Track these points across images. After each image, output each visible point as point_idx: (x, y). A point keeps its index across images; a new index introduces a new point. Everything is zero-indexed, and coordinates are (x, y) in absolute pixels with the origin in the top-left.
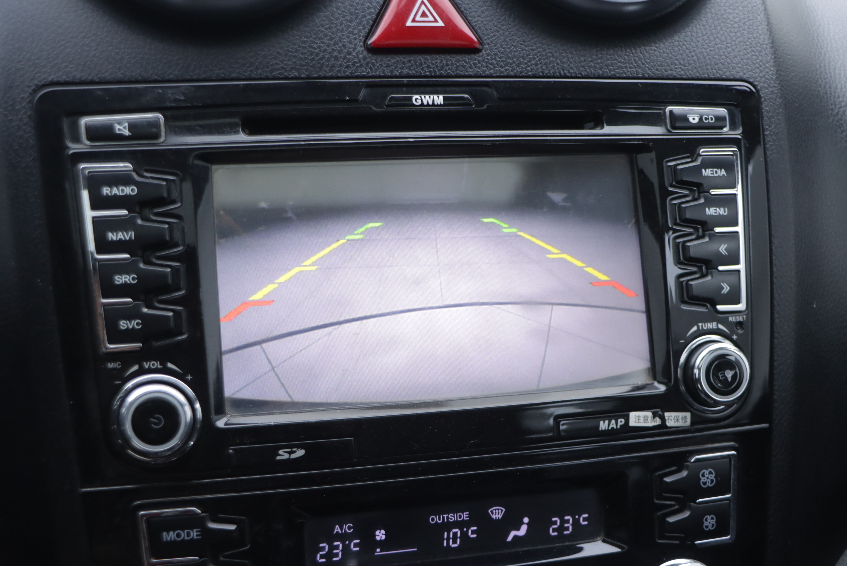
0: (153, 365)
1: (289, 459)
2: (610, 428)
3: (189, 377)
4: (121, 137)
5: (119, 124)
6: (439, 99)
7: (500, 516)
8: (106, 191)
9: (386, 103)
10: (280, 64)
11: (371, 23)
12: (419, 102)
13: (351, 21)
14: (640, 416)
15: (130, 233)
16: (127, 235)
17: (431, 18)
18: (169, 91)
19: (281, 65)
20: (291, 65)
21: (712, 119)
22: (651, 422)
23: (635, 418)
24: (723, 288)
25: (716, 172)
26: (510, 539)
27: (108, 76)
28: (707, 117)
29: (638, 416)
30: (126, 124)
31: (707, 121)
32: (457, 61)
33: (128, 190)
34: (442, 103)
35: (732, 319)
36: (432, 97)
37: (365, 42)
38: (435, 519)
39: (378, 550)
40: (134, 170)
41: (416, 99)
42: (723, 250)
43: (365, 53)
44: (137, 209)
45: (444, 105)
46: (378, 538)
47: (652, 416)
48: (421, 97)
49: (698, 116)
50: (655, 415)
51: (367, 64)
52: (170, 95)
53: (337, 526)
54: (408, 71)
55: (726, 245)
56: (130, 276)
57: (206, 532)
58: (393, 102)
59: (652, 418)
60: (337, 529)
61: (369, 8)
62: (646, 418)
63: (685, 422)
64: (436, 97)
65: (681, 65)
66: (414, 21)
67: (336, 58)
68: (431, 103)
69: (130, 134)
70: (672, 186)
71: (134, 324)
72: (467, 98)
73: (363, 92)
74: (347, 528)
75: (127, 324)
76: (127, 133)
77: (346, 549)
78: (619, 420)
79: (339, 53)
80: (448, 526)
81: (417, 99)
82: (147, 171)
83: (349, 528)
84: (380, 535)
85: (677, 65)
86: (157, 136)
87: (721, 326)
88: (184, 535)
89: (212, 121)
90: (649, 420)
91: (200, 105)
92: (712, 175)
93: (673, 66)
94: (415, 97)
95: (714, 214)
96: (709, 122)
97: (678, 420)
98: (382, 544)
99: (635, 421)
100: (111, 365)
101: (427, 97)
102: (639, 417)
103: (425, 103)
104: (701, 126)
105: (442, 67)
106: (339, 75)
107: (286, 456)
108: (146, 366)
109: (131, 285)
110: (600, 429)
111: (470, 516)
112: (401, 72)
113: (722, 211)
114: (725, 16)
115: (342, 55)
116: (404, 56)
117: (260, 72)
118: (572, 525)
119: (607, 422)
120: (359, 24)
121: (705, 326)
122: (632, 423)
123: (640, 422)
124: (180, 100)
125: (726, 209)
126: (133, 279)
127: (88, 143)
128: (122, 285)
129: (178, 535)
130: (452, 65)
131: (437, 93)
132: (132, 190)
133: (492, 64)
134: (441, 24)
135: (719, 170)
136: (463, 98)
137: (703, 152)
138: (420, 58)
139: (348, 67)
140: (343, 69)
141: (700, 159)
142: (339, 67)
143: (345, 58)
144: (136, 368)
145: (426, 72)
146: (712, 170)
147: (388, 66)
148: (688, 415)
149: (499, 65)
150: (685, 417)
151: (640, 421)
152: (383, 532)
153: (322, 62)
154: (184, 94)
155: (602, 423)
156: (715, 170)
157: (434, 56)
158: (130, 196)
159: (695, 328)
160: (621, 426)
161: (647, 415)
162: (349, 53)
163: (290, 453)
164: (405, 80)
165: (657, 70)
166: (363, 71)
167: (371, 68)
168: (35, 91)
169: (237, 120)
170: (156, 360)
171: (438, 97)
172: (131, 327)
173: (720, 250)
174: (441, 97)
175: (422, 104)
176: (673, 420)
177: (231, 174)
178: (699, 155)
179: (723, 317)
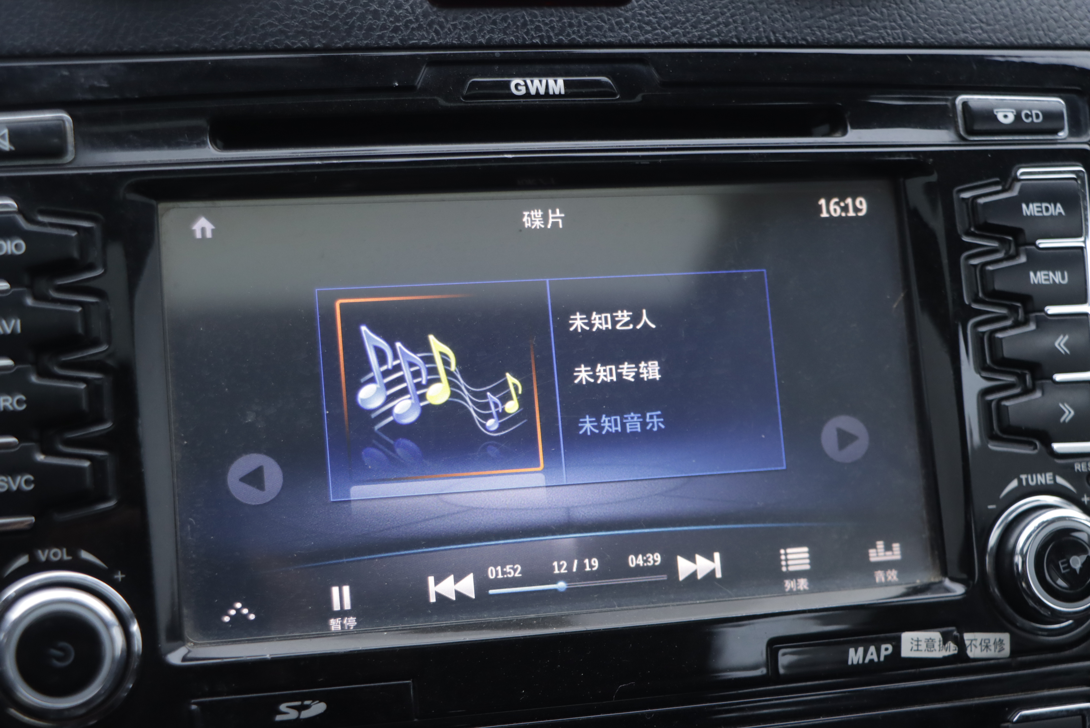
0: (55, 555)
1: (298, 719)
2: (867, 661)
3: (119, 576)
9: (465, 92)
10: (276, 26)
12: (523, 91)
14: (920, 639)
15: (13, 322)
16: (9, 325)
18: (82, 73)
19: (280, 27)
20: (297, 26)
21: (1037, 116)
22: (939, 650)
23: (912, 643)
24: (1063, 412)
25: (1047, 209)
28: (1029, 113)
29: (916, 639)
30: (6, 131)
31: (1029, 120)
32: (589, 19)
33: (10, 247)
34: (563, 92)
35: (1081, 468)
36: (544, 81)
40: (20, 211)
41: (517, 85)
42: (1062, 345)
44: (26, 279)
45: (566, 95)
47: (941, 639)
48: (525, 82)
49: (1013, 112)
50: (946, 638)
51: (430, 24)
52: (83, 80)
54: (501, 36)
55: (1067, 337)
56: (13, 397)
58: (477, 91)
59: (941, 643)
62: (930, 643)
63: (1000, 651)
64: (551, 81)
65: (982, 22)
67: (376, 14)
68: (542, 91)
69: (13, 148)
70: (969, 234)
71: (21, 482)
72: (606, 83)
73: (424, 74)
75: (8, 483)
76: (6, 146)
78: (883, 647)
79: (380, 7)
82: (44, 213)
85: (976, 23)
86: (60, 152)
87: (1060, 480)
89: (158, 125)
90: (937, 647)
91: (137, 97)
92: (1040, 214)
93: (967, 25)
94: (515, 81)
95: (1044, 282)
96: (1032, 121)
97: (987, 647)
99: (912, 648)
101: (536, 81)
102: (918, 641)
103: (533, 92)
104: (1018, 128)
105: (562, 30)
106: (381, 43)
107: (293, 715)
108: (42, 556)
109: (14, 412)
110: (850, 663)
112: (490, 39)
113: (1058, 278)
115: (387, 10)
116: (494, 10)
117: (241, 39)
119: (861, 650)
121: (1032, 480)
122: (907, 651)
123: (921, 651)
124: (101, 89)
125: (1066, 274)
126: (19, 402)
130: (579, 25)
131: (554, 74)
132: (17, 246)
133: (648, 23)
135: (1053, 205)
136: (599, 82)
137: (1023, 174)
138: (523, 14)
139: (396, 30)
140: (388, 33)
141: (1017, 186)
142: (381, 30)
143: (391, 14)
144: (23, 560)
145: (533, 37)
146: (1039, 204)
147: (467, 27)
148: (1006, 637)
149: (662, 26)
150: (1001, 641)
151: (920, 648)
153: (351, 21)
154: (107, 78)
155: (852, 651)
156: (1044, 205)
157: (548, 10)
158: (13, 256)
159: (1014, 484)
160: (886, 657)
161: (932, 638)
162: (399, 6)
164: (497, 52)
165: (940, 31)
166: (423, 37)
167: (437, 32)
169: (202, 123)
170: (59, 546)
171: (556, 81)
172: (14, 488)
173: (1056, 345)
174: (561, 81)
175: (528, 94)
176: (979, 648)
177: (193, 219)
178: (1017, 179)
179: (1064, 465)
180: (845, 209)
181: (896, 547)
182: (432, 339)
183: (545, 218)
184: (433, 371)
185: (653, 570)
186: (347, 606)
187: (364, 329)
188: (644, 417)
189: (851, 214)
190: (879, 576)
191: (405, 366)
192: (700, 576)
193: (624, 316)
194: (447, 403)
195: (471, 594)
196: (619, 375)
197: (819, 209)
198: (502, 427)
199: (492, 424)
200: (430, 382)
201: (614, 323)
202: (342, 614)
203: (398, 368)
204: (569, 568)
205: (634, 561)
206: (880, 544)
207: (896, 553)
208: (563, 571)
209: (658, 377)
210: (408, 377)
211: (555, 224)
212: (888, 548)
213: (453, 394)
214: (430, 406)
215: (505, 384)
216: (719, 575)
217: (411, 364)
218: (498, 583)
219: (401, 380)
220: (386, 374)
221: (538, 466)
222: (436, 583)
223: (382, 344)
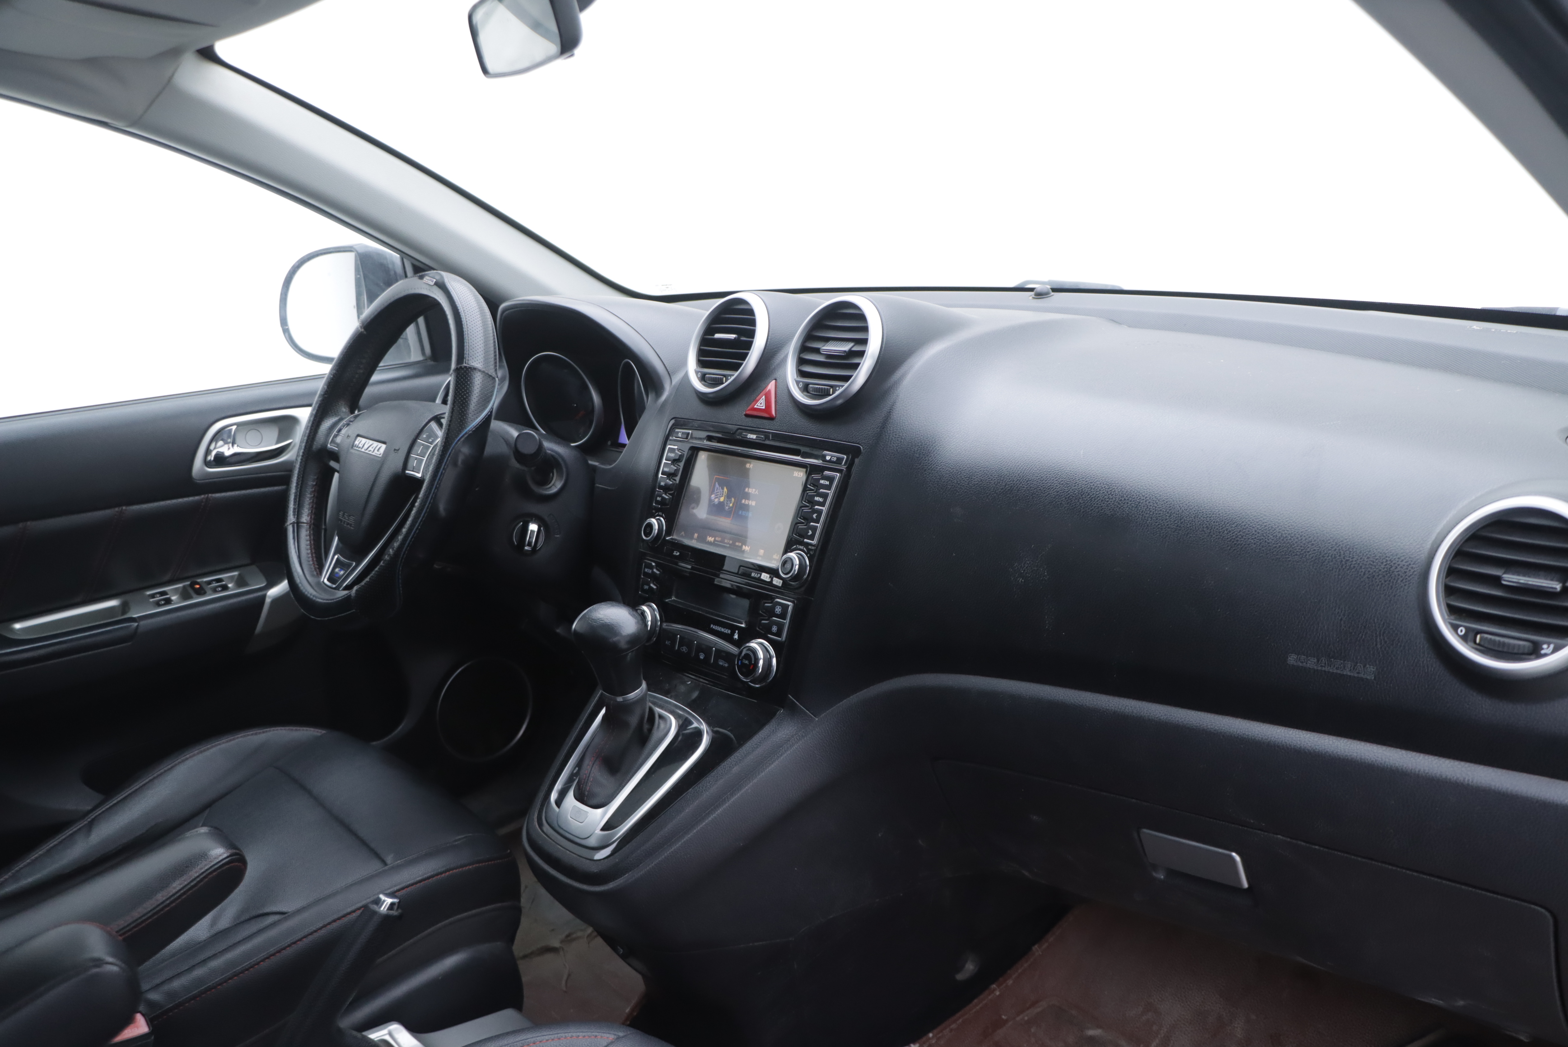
2: (754, 576)
3: (666, 520)
4: (680, 438)
6: (754, 437)
8: (669, 454)
17: (762, 405)
22: (768, 579)
24: (809, 532)
30: (683, 433)
33: (673, 455)
40: (677, 449)
42: (815, 516)
43: (744, 416)
44: (673, 461)
45: (756, 439)
50: (770, 577)
58: (743, 436)
62: (767, 577)
63: (779, 584)
66: (757, 406)
67: (737, 419)
68: (752, 438)
70: (810, 485)
71: (660, 499)
73: (737, 431)
76: (682, 436)
78: (758, 574)
81: (749, 436)
86: (688, 438)
87: (805, 549)
95: (817, 500)
97: (777, 582)
100: (653, 511)
101: (752, 435)
102: (765, 576)
104: (829, 461)
105: (760, 425)
108: (659, 513)
109: (663, 486)
110: (751, 576)
113: (821, 500)
117: (717, 420)
119: (755, 574)
122: (762, 577)
127: (674, 438)
130: (765, 424)
133: (775, 425)
134: (764, 407)
136: (761, 437)
137: (826, 473)
138: (755, 420)
139: (739, 422)
140: (737, 422)
144: (657, 513)
147: (744, 422)
150: (780, 582)
151: (765, 578)
154: (697, 425)
155: (753, 573)
156: (825, 481)
157: (760, 420)
158: (673, 457)
162: (741, 417)
163: (676, 552)
164: (748, 428)
168: (672, 419)
169: (706, 436)
174: (756, 436)
175: (749, 438)
177: (699, 455)
179: (807, 545)
180: (798, 475)
182: (725, 487)
184: (723, 494)
185: (739, 546)
195: (712, 542)
197: (792, 474)
198: (729, 509)
199: (727, 507)
202: (696, 540)
204: (727, 542)
205: (737, 544)
209: (754, 505)
212: (777, 556)
213: (724, 500)
218: (718, 541)
221: (729, 518)
222: (709, 537)
223: (718, 486)
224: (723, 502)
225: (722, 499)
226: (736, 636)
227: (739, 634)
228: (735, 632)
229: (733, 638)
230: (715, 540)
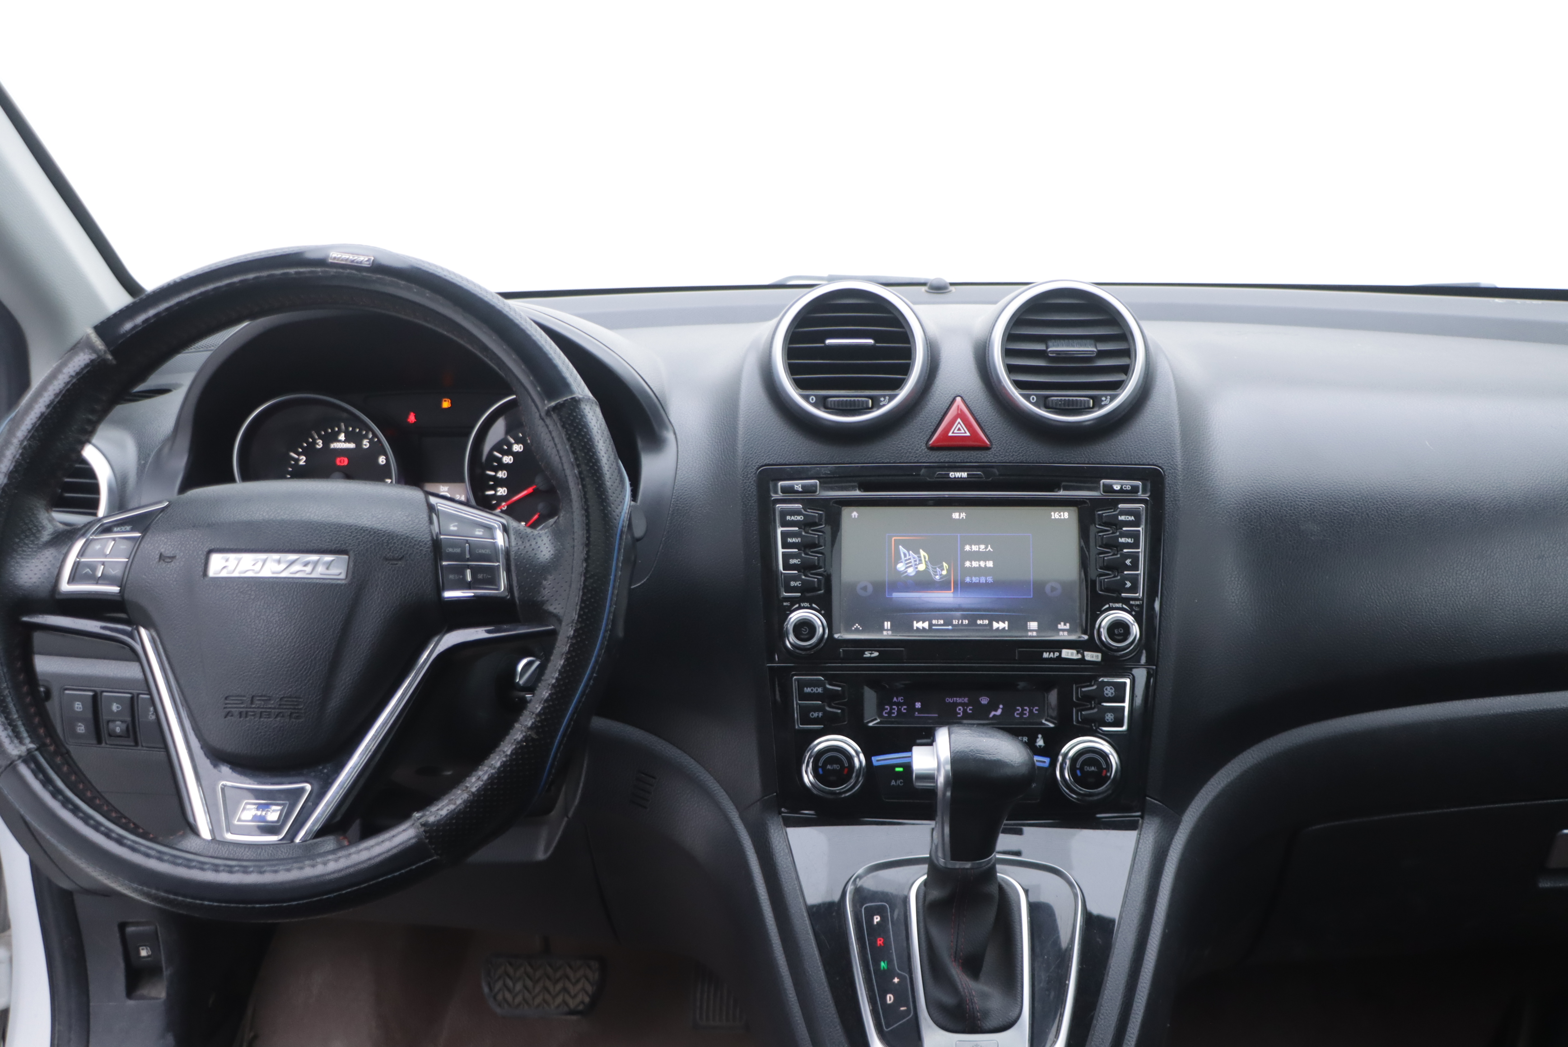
0: (805, 604)
1: (870, 657)
2: (1050, 657)
3: (823, 612)
4: (797, 492)
5: (797, 485)
6: (964, 475)
7: (986, 703)
8: (788, 518)
9: (935, 476)
11: (931, 434)
12: (953, 476)
13: (920, 433)
15: (799, 539)
16: (797, 540)
17: (963, 431)
18: (823, 469)
21: (1130, 487)
24: (1126, 584)
26: (991, 715)
27: (793, 461)
28: (1127, 486)
30: (800, 485)
31: (1126, 489)
32: (977, 454)
33: (799, 518)
35: (1133, 603)
36: (961, 473)
37: (926, 444)
38: (949, 700)
39: (917, 713)
40: (803, 508)
42: (1128, 562)
43: (926, 450)
44: (803, 527)
45: (967, 478)
46: (917, 707)
48: (955, 473)
49: (1121, 486)
50: (1078, 652)
51: (926, 456)
52: (823, 471)
53: (895, 698)
54: (948, 459)
55: (1131, 560)
56: (797, 560)
57: (825, 689)
58: (939, 476)
59: (1076, 654)
60: (895, 699)
61: (930, 426)
62: (1072, 654)
63: (1097, 659)
64: (963, 473)
65: (1114, 456)
66: (953, 433)
67: (910, 453)
68: (960, 477)
69: (802, 490)
70: (1093, 525)
71: (798, 584)
72: (981, 474)
73: (923, 471)
74: (900, 699)
75: (794, 583)
76: (800, 489)
77: (899, 710)
78: (1056, 653)
79: (912, 450)
80: (956, 705)
81: (952, 475)
82: (809, 509)
83: (902, 699)
84: (918, 705)
86: (815, 492)
87: (1124, 606)
88: (815, 690)
89: (843, 484)
90: (1074, 655)
91: (838, 476)
92: (1125, 519)
93: (1108, 457)
94: (951, 473)
95: (1124, 541)
96: (1128, 489)
97: (1093, 657)
98: (919, 710)
99: (1066, 654)
100: (785, 604)
101: (958, 473)
102: (1068, 652)
103: (957, 476)
104: (1121, 491)
105: (967, 458)
106: (911, 461)
107: (869, 655)
108: (802, 605)
109: (798, 564)
110: (1044, 657)
111: (968, 700)
112: (945, 460)
113: (1130, 540)
114: (1148, 427)
116: (947, 451)
117: (869, 459)
118: (1029, 712)
119: (1048, 653)
120: (924, 434)
121: (1114, 605)
122: (1064, 655)
124: (828, 474)
125: (1133, 539)
126: (800, 562)
127: (781, 494)
128: (793, 564)
129: (812, 690)
130: (974, 456)
131: (964, 471)
132: (801, 518)
133: (996, 456)
134: (968, 434)
135: (1130, 516)
136: (978, 474)
137: (1121, 506)
138: (956, 453)
139: (916, 457)
140: (913, 458)
141: (1118, 510)
142: (911, 457)
143: (915, 452)
144: (797, 606)
145: (959, 460)
146: (1125, 516)
147: (937, 457)
148: (1100, 655)
149: (1001, 456)
150: (1097, 656)
151: (1069, 655)
152: (920, 703)
153: (902, 454)
154: (830, 471)
155: (1045, 654)
156: (1127, 517)
157: (965, 452)
158: (800, 520)
159: (1107, 606)
160: (1056, 656)
161: (1073, 652)
162: (917, 450)
163: (871, 654)
164: (947, 464)
165: (1098, 459)
166: (924, 460)
167: (928, 458)
168: (758, 469)
169: (856, 484)
170: (807, 602)
172: (796, 585)
173: (1126, 562)
174: (966, 474)
175: (955, 478)
176: (1090, 657)
177: (853, 512)
178: (1118, 508)
179: (1126, 601)
180: (1062, 514)
181: (1068, 625)
182: (921, 551)
183: (960, 515)
184: (920, 560)
185: (985, 625)
186: (889, 628)
187: (900, 547)
188: (986, 578)
189: (1062, 517)
190: (1061, 633)
191: (912, 559)
192: (1000, 628)
193: (982, 547)
194: (924, 571)
195: (927, 628)
196: (979, 565)
197: (1051, 516)
198: (941, 578)
199: (937, 577)
200: (919, 564)
201: (979, 548)
202: (887, 630)
203: (910, 559)
204: (958, 622)
205: (979, 622)
206: (1062, 623)
207: (1068, 626)
208: (956, 623)
209: (992, 566)
210: (913, 562)
211: (963, 518)
212: (1065, 625)
213: (926, 568)
214: (919, 571)
215: (943, 566)
216: (1007, 628)
217: (914, 558)
218: (935, 625)
219: (910, 562)
220: (906, 560)
221: (950, 590)
222: (917, 623)
223: (906, 551)
224: (926, 571)
225: (922, 567)
226: (1040, 742)
227: (1044, 738)
228: (1038, 738)
229: (1036, 746)
230: (931, 625)
